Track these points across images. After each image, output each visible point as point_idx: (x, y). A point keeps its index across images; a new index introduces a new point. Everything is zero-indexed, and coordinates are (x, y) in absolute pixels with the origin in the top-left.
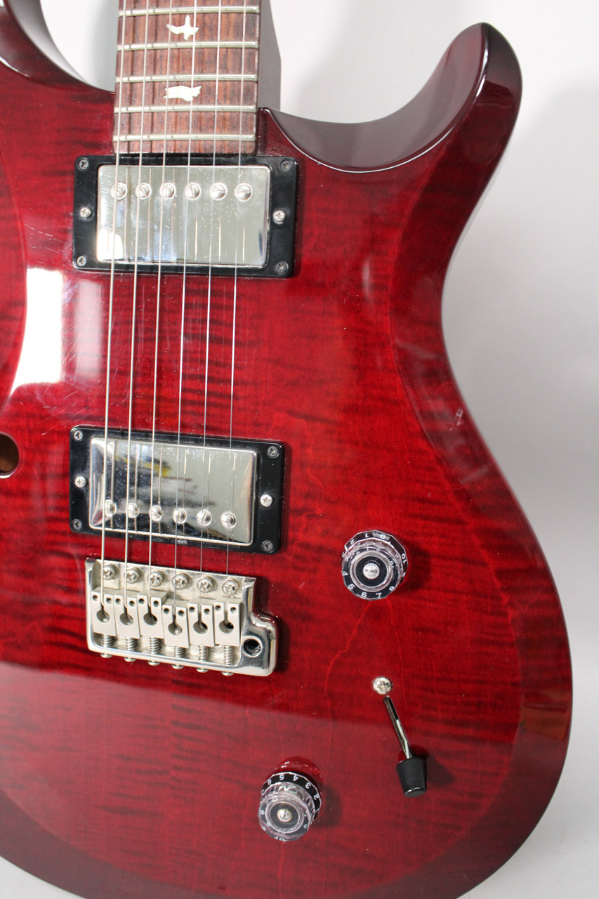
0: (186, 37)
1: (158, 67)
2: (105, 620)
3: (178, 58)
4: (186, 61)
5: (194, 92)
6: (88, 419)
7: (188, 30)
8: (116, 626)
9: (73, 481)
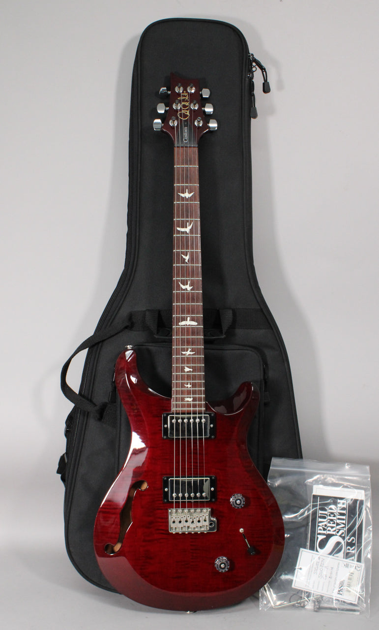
1: (183, 394)
2: (174, 524)
3: (187, 392)
4: (189, 392)
5: (192, 399)
6: (166, 474)
7: (189, 386)
8: (177, 524)
9: (164, 490)
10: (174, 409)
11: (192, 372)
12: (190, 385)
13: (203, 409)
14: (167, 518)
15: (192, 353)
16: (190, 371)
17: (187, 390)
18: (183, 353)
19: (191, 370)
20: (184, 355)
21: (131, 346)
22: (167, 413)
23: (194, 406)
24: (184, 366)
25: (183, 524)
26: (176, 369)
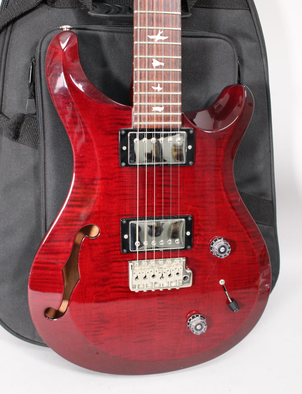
0: (158, 91)
1: (150, 101)
2: (137, 280)
3: (157, 97)
4: (159, 98)
5: (163, 108)
6: (125, 215)
7: (159, 88)
8: (141, 281)
9: (123, 237)
10: (136, 124)
11: (165, 67)
12: (161, 87)
13: (179, 123)
14: (127, 272)
15: (164, 38)
16: (161, 67)
17: (157, 95)
18: (151, 37)
19: (163, 64)
20: (153, 40)
21: (69, 27)
22: (126, 129)
23: (167, 119)
24: (152, 58)
25: (150, 279)
26: (140, 63)
